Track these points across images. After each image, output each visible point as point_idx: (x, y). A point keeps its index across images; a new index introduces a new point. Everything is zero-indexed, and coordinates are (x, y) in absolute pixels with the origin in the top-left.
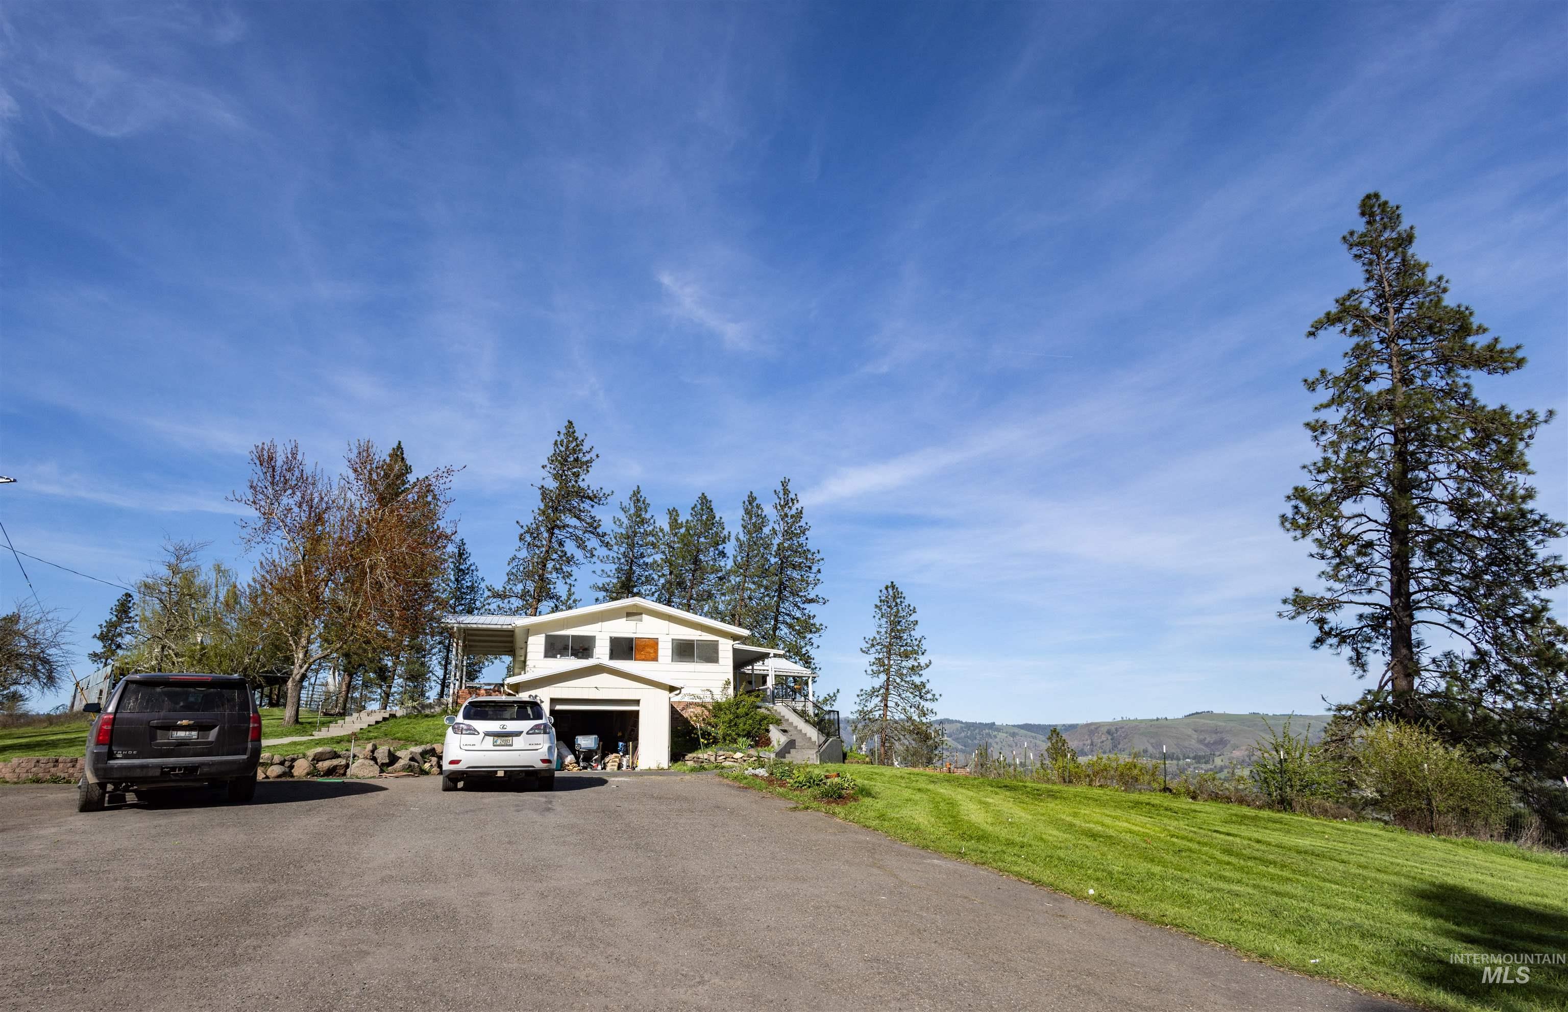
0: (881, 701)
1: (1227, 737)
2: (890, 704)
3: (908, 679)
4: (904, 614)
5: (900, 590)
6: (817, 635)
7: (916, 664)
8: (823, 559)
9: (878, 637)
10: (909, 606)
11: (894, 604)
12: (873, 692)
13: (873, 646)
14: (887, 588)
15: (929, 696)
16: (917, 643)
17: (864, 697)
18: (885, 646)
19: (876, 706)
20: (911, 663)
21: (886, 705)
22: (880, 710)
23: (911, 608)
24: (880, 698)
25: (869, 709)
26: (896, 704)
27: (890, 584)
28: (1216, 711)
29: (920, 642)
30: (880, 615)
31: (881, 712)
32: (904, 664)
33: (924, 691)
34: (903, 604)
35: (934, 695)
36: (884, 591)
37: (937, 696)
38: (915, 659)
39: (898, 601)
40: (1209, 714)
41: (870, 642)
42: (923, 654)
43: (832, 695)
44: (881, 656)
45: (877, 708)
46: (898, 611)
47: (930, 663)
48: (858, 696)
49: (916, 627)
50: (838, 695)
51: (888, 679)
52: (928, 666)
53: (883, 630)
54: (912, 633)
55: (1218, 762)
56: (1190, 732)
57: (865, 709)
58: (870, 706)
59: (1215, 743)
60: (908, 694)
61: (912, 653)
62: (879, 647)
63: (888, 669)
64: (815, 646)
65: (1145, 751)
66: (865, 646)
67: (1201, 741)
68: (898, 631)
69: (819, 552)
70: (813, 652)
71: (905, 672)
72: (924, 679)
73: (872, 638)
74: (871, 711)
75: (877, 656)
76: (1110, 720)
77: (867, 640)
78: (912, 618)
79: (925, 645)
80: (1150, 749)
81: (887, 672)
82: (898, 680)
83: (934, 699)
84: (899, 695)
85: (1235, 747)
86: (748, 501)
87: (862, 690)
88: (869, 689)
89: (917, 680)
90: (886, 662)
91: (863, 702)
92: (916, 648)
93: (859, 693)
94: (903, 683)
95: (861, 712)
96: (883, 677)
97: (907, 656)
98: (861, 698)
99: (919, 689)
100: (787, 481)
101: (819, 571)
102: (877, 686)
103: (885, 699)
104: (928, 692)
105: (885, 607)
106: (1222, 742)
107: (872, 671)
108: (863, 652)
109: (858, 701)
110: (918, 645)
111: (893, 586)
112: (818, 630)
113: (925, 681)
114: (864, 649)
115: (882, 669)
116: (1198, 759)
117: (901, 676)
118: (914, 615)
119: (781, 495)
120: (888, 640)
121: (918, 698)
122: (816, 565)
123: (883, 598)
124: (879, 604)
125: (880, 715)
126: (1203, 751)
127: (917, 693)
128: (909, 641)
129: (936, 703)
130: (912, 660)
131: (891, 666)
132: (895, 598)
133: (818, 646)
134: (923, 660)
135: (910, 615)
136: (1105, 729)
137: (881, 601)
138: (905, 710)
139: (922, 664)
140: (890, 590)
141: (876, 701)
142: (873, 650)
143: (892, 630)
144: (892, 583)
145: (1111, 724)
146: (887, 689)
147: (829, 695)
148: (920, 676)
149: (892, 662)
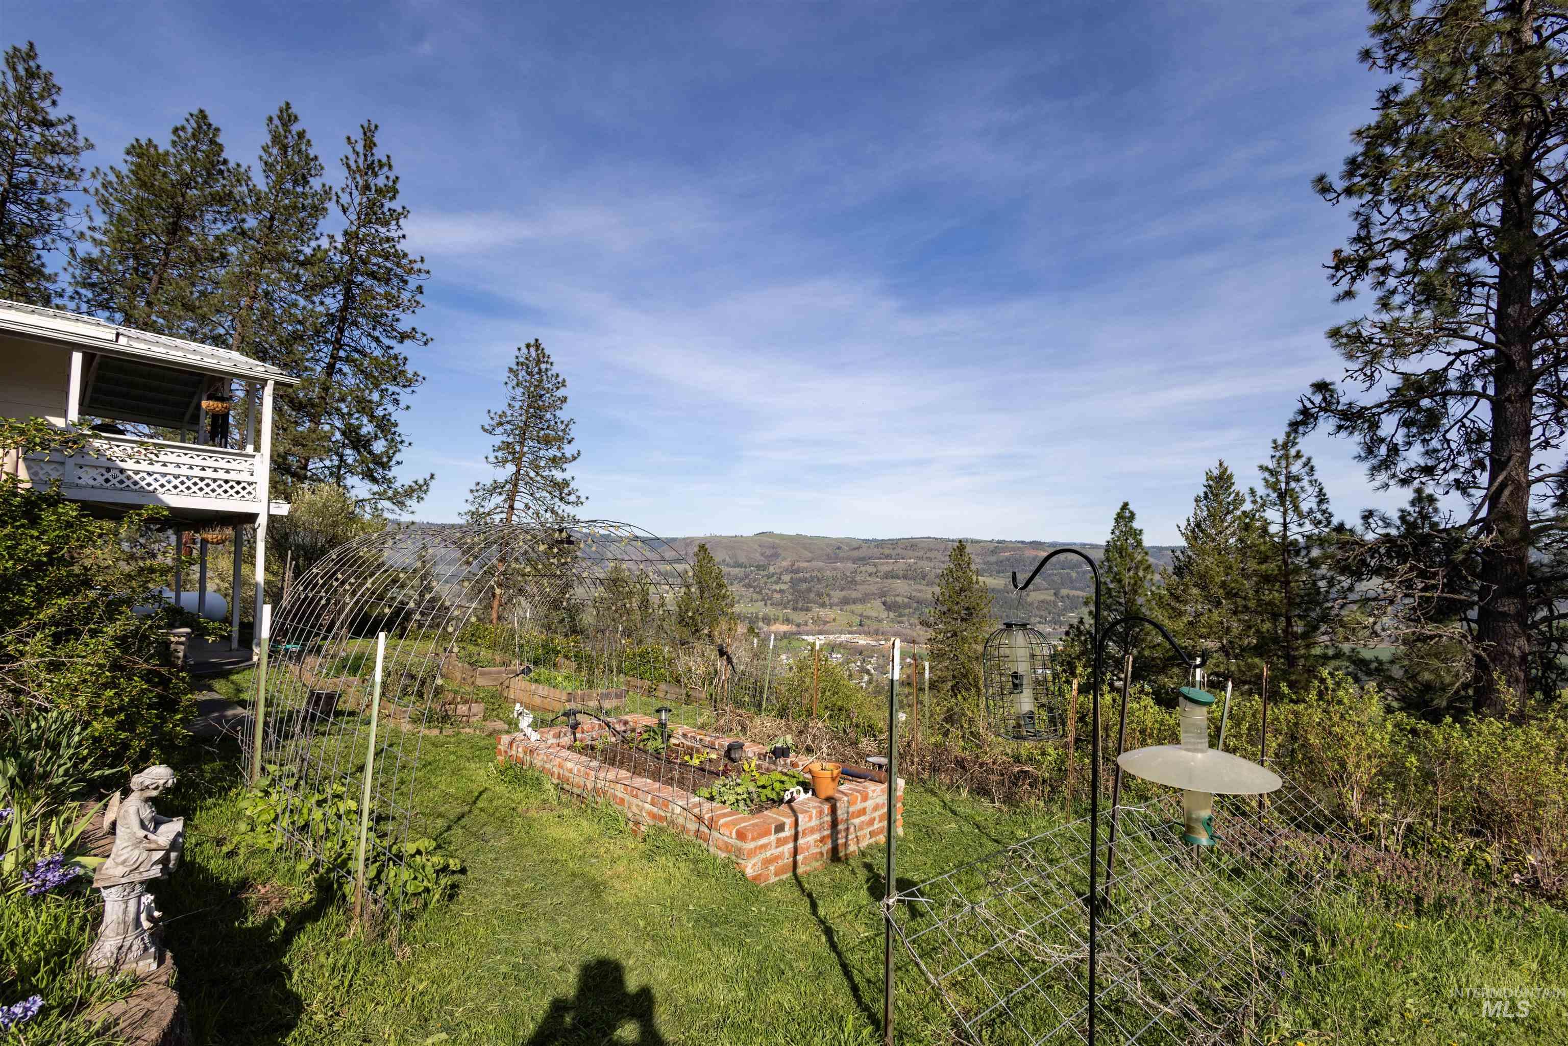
0: (505, 501)
1: (779, 551)
2: (517, 505)
3: (547, 473)
4: (550, 385)
5: (547, 352)
6: (409, 390)
7: (559, 455)
8: (428, 272)
9: (509, 413)
10: (558, 375)
11: (536, 370)
12: (495, 488)
13: (501, 424)
14: (528, 346)
15: (572, 498)
16: (563, 427)
17: (480, 493)
18: (518, 427)
19: (498, 506)
20: (553, 452)
21: (512, 507)
22: (502, 512)
23: (560, 379)
24: (504, 497)
25: (487, 510)
26: (527, 507)
27: (532, 342)
28: (777, 532)
29: (567, 426)
30: (515, 382)
31: (504, 516)
32: (542, 453)
33: (566, 491)
34: (549, 373)
35: (579, 497)
36: (524, 350)
37: (583, 499)
38: (559, 448)
39: (543, 366)
40: (771, 534)
41: (497, 419)
42: (569, 442)
43: (421, 482)
44: (510, 439)
45: (498, 510)
46: (540, 381)
47: (579, 454)
48: (472, 491)
49: (564, 406)
50: (432, 484)
51: (518, 471)
52: (574, 458)
53: (517, 405)
54: (558, 413)
55: (772, 569)
56: (756, 547)
57: (481, 510)
58: (489, 505)
59: (772, 556)
60: (545, 494)
61: (555, 439)
62: (509, 427)
63: (520, 458)
64: (403, 405)
65: (724, 561)
66: (487, 422)
67: (762, 554)
68: (539, 408)
69: (422, 260)
70: (397, 415)
71: (542, 464)
72: (567, 475)
73: (500, 413)
74: (489, 514)
75: (504, 438)
76: (702, 535)
77: (492, 415)
78: (560, 393)
79: (574, 432)
80: (728, 559)
81: (517, 461)
82: (532, 474)
83: (578, 503)
84: (532, 495)
85: (784, 559)
86: (280, 118)
87: (478, 484)
88: (489, 482)
89: (558, 475)
90: (518, 448)
91: (479, 500)
92: (561, 434)
93: (474, 488)
94: (539, 478)
95: (473, 513)
96: (511, 468)
97: (547, 442)
98: (476, 494)
99: (560, 488)
100: (373, 127)
101: (420, 290)
102: (501, 480)
103: (511, 498)
104: (569, 494)
105: (524, 373)
106: (776, 555)
107: (496, 458)
108: (485, 430)
109: (471, 498)
110: (564, 431)
111: (537, 345)
112: (408, 384)
113: (568, 478)
114: (487, 427)
115: (510, 458)
116: (758, 567)
117: (537, 469)
118: (562, 389)
119: (360, 148)
120: (524, 418)
121: (557, 499)
122: (415, 276)
123: (521, 360)
124: (515, 367)
125: (501, 520)
126: (762, 561)
127: (557, 493)
128: (552, 423)
129: (580, 507)
130: (554, 449)
131: (524, 454)
132: (538, 362)
133: (408, 408)
134: (569, 450)
135: (558, 388)
136: (697, 543)
137: (518, 364)
138: (538, 514)
139: (568, 455)
140: (532, 350)
141: (497, 500)
142: (500, 430)
143: (530, 406)
144: (537, 340)
145: (703, 539)
146: (516, 485)
147: (416, 482)
148: (564, 470)
149: (526, 449)
